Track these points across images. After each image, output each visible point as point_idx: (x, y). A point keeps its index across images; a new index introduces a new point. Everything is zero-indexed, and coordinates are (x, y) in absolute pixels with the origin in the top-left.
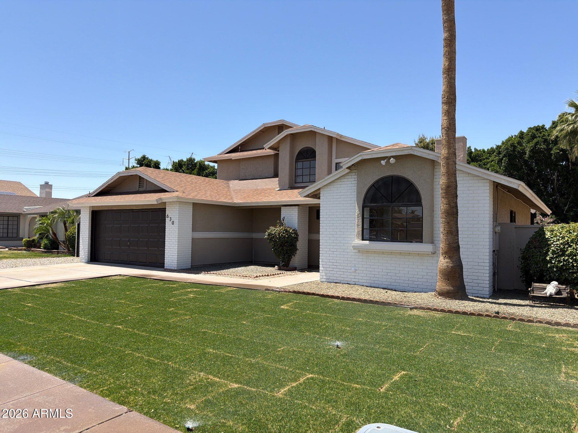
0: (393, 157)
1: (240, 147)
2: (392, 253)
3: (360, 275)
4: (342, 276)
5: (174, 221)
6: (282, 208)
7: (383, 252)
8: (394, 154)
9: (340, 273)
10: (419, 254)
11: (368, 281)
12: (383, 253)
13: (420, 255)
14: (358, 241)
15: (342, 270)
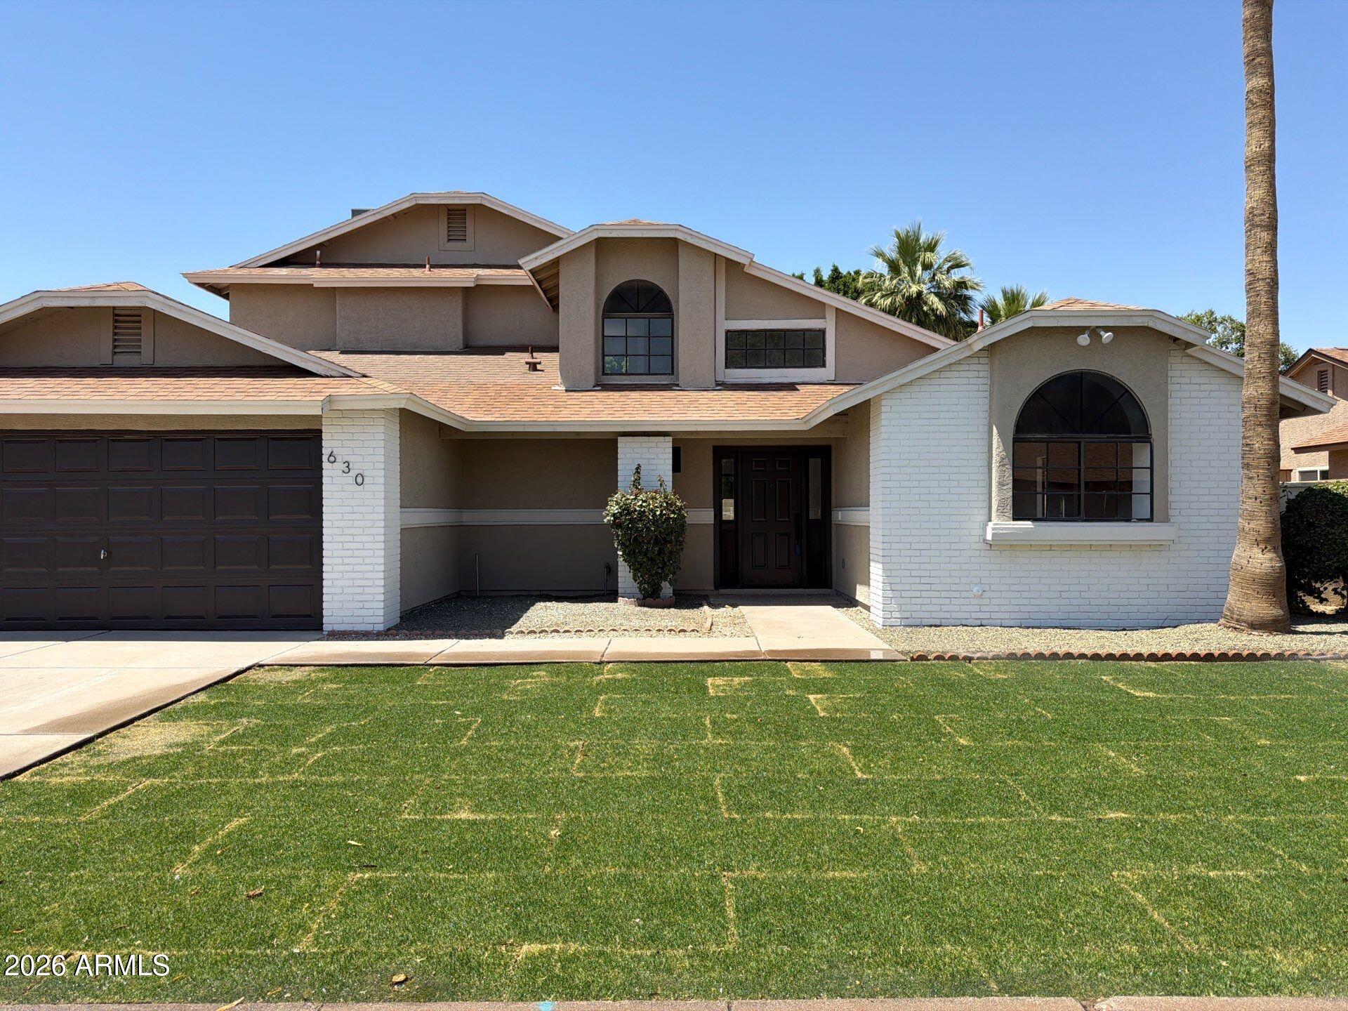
0: (1107, 329)
1: (318, 252)
2: (1071, 547)
3: (994, 601)
4: (944, 608)
5: (365, 474)
6: (620, 439)
7: (1050, 545)
8: (1110, 323)
9: (942, 601)
10: (1131, 546)
11: (1014, 615)
12: (1051, 548)
13: (1133, 549)
14: (1004, 523)
15: (944, 594)
